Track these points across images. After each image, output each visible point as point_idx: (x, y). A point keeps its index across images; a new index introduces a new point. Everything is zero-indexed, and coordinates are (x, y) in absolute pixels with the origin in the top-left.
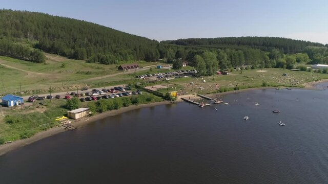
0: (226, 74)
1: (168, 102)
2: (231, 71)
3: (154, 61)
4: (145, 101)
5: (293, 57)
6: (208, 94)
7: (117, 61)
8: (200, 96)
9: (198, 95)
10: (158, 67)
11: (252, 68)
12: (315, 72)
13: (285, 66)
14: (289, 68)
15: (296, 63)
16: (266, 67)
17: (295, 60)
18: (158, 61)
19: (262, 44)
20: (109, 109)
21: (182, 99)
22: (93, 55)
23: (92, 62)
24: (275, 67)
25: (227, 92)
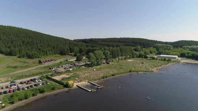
0: (109, 63)
1: (66, 89)
2: (112, 61)
3: (66, 55)
4: (50, 90)
5: (148, 51)
6: (95, 80)
7: (40, 56)
8: (90, 83)
9: (88, 82)
10: (67, 60)
11: (125, 59)
12: (160, 60)
13: (143, 57)
14: (146, 57)
15: (150, 54)
16: (133, 57)
17: (149, 52)
18: (68, 54)
19: (131, 42)
20: (20, 100)
21: (77, 86)
22: (24, 52)
23: (22, 57)
24: (138, 57)
25: (108, 78)
